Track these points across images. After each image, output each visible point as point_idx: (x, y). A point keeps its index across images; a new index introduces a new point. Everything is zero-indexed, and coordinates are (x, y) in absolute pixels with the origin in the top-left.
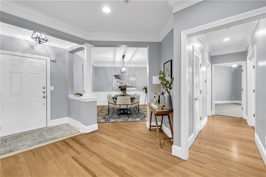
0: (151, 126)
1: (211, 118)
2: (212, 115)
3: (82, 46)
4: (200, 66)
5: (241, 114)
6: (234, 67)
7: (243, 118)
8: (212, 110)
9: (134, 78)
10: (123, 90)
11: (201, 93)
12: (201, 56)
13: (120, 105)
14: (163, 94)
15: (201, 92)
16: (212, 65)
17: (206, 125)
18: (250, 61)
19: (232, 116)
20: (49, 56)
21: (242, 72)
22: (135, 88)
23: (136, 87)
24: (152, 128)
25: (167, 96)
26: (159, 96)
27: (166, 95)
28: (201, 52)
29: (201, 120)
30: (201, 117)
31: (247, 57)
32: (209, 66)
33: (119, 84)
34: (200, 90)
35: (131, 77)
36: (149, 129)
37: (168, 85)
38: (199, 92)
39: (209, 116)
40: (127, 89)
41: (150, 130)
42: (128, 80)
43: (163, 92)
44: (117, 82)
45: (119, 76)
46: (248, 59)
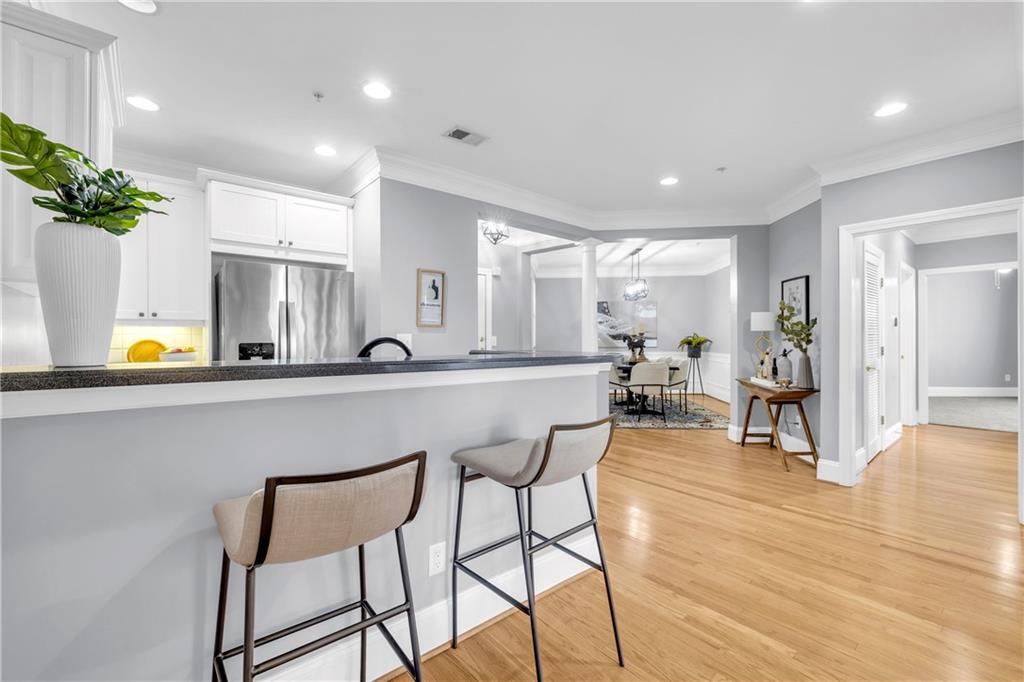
0: (745, 435)
1: (915, 429)
2: (918, 423)
3: (572, 242)
4: (879, 284)
8: (917, 408)
9: (651, 309)
10: (637, 347)
11: (882, 354)
12: (883, 257)
13: (643, 386)
14: (785, 355)
15: (882, 351)
16: (919, 271)
17: (899, 444)
20: (489, 267)
22: (655, 341)
23: (656, 338)
24: (748, 440)
25: (801, 360)
26: (775, 360)
27: (796, 356)
28: (882, 249)
29: (883, 423)
30: (883, 418)
32: (908, 276)
33: (605, 329)
34: (881, 346)
35: (641, 307)
36: (738, 443)
37: (804, 334)
38: (876, 351)
39: (908, 426)
40: (647, 343)
41: (743, 445)
42: (633, 318)
43: (785, 351)
44: (600, 323)
45: (605, 305)
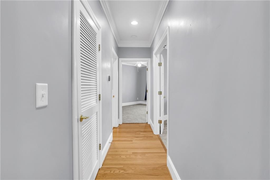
1: (118, 129)
2: (119, 125)
5: (146, 117)
6: (139, 67)
7: (148, 123)
8: (119, 118)
11: (100, 100)
15: (100, 97)
16: (119, 59)
18: (155, 57)
19: (138, 122)
21: (147, 71)
29: (100, 149)
30: (100, 144)
31: (153, 52)
34: (98, 94)
39: (115, 128)
46: (155, 54)
